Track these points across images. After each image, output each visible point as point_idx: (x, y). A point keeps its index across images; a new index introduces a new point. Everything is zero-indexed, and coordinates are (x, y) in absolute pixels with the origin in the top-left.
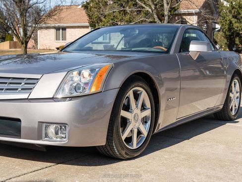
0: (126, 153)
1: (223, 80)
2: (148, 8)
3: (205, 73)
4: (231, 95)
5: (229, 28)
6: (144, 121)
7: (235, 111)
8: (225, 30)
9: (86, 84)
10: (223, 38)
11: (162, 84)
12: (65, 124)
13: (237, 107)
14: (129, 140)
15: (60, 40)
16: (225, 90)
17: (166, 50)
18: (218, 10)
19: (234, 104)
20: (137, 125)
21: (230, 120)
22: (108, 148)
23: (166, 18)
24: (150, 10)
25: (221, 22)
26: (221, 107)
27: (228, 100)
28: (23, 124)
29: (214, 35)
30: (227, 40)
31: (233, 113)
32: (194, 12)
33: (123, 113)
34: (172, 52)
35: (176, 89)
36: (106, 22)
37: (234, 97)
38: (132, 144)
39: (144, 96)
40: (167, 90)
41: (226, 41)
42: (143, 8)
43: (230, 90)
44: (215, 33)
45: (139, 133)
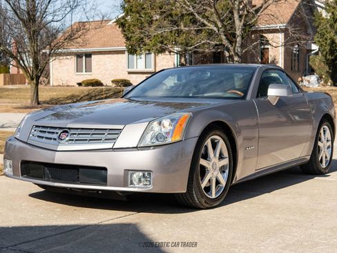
0: (206, 202)
1: (308, 126)
2: (212, 27)
3: (293, 119)
4: (319, 143)
5: (330, 49)
6: (222, 170)
7: (326, 163)
8: (325, 53)
9: (168, 133)
10: (322, 64)
11: (240, 132)
12: (149, 172)
13: (329, 159)
14: (208, 189)
15: (82, 72)
16: (312, 138)
17: (242, 94)
18: (313, 24)
19: (324, 154)
20: (215, 173)
21: (321, 173)
22: (188, 196)
23: (239, 39)
24: (215, 29)
25: (319, 41)
26: (308, 158)
27: (316, 150)
28: (109, 172)
29: (309, 60)
30: (330, 67)
31: (324, 165)
32: (278, 28)
33: (202, 162)
34: (248, 97)
35: (254, 138)
36: (151, 45)
37: (324, 146)
38: (211, 193)
39: (222, 145)
40: (245, 139)
41: (327, 68)
42: (205, 25)
43: (318, 138)
44: (311, 57)
45: (218, 182)
